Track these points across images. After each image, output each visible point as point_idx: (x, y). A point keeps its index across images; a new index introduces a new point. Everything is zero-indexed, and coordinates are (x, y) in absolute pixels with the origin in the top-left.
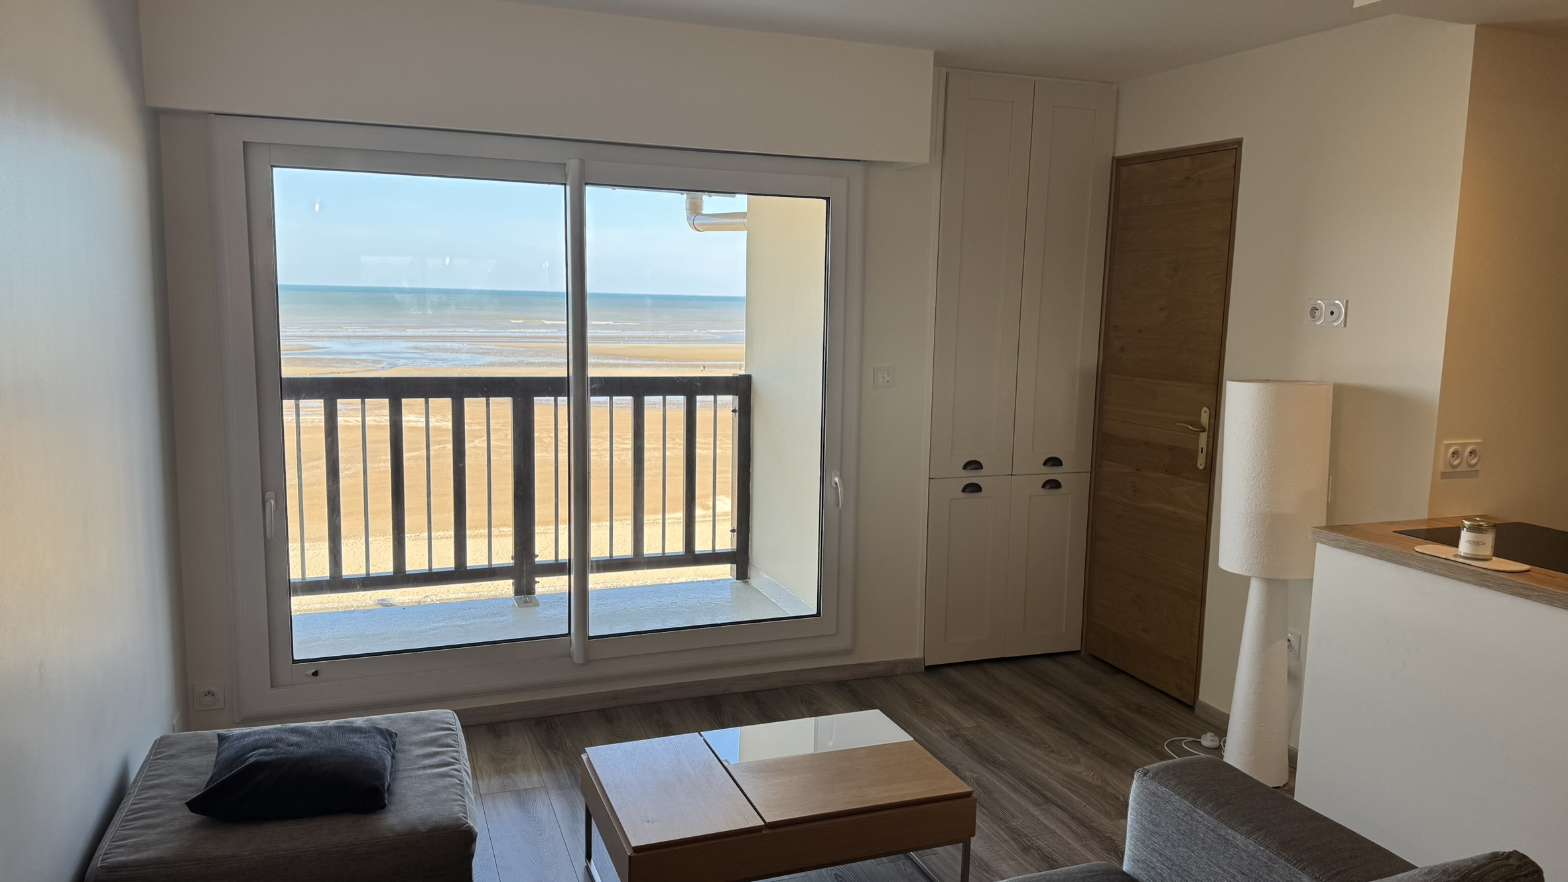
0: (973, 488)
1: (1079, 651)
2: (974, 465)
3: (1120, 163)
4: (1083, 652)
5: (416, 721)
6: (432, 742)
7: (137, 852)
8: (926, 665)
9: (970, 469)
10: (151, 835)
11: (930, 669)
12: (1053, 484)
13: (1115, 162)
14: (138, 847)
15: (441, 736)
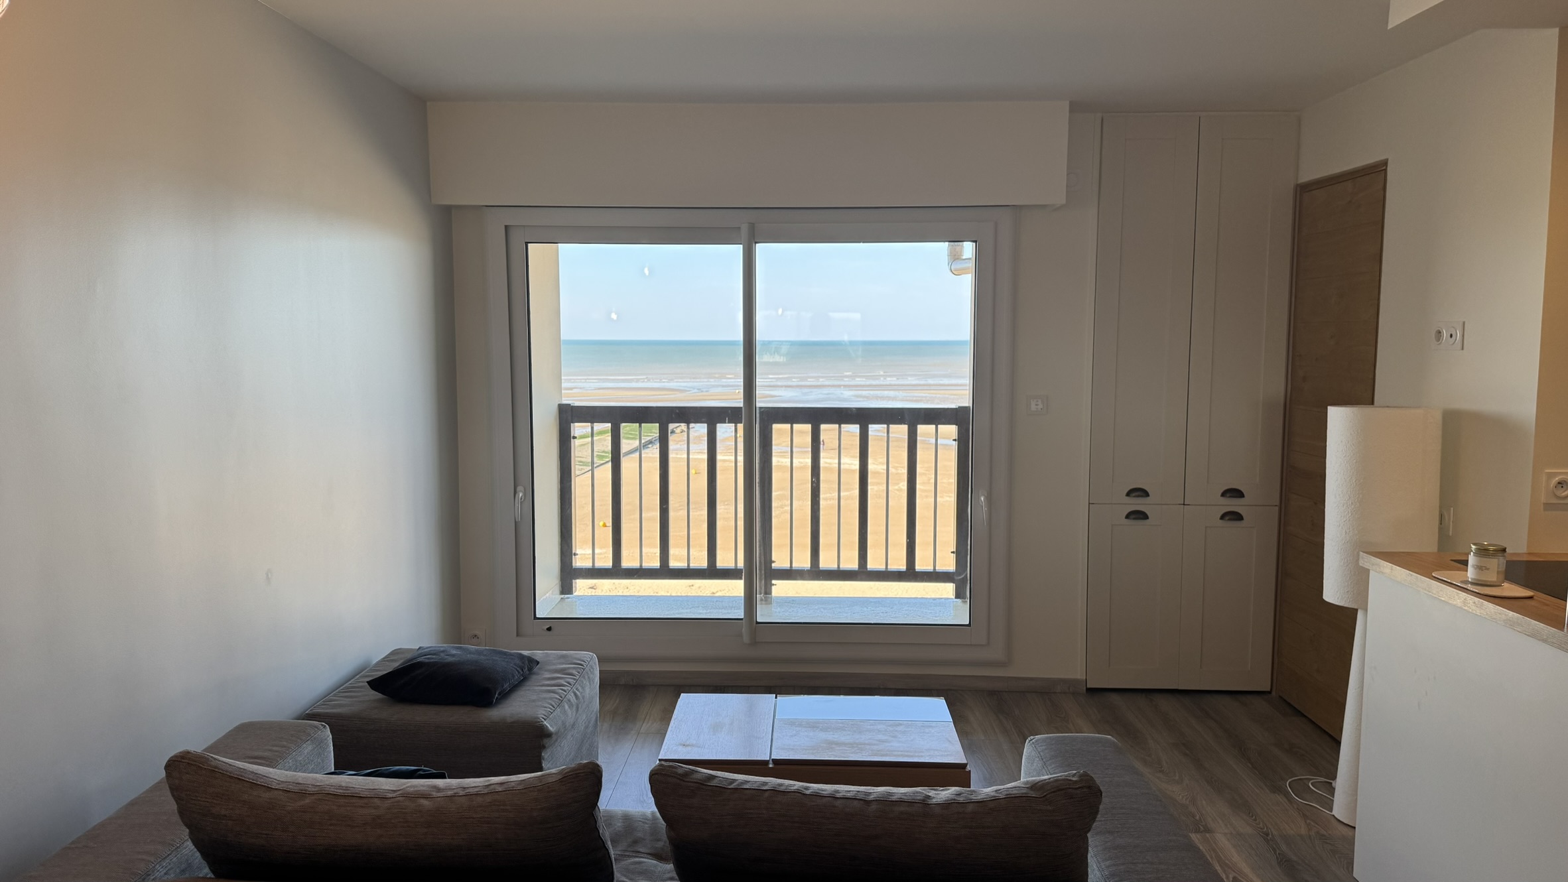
0: (1139, 515)
1: (1270, 692)
2: (1141, 493)
3: (1303, 189)
4: (1274, 693)
5: (563, 656)
6: (562, 671)
7: (333, 709)
8: (1088, 686)
9: (1134, 497)
10: (347, 701)
11: (1092, 691)
12: (1235, 516)
13: (1298, 189)
14: (335, 706)
15: (569, 668)
